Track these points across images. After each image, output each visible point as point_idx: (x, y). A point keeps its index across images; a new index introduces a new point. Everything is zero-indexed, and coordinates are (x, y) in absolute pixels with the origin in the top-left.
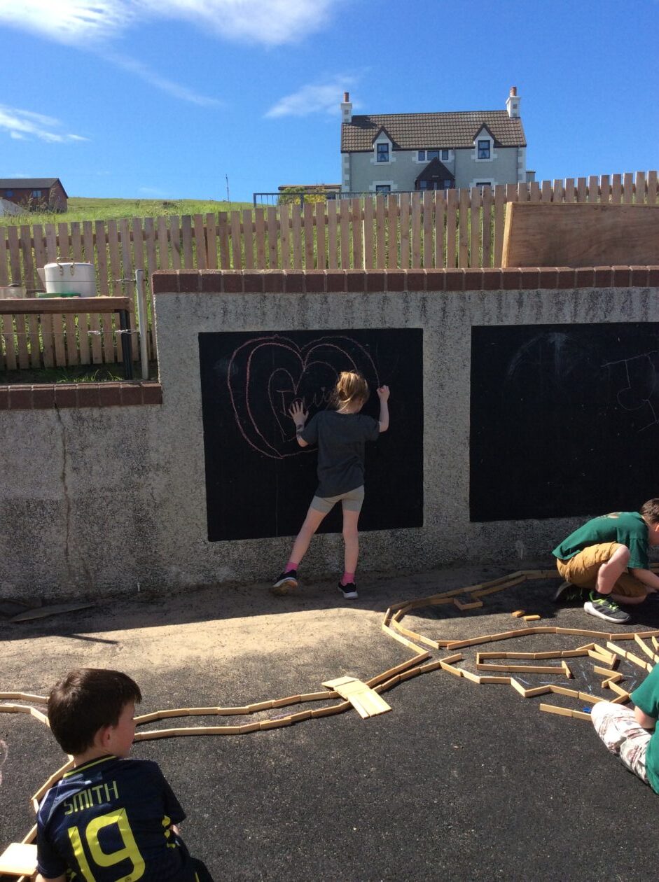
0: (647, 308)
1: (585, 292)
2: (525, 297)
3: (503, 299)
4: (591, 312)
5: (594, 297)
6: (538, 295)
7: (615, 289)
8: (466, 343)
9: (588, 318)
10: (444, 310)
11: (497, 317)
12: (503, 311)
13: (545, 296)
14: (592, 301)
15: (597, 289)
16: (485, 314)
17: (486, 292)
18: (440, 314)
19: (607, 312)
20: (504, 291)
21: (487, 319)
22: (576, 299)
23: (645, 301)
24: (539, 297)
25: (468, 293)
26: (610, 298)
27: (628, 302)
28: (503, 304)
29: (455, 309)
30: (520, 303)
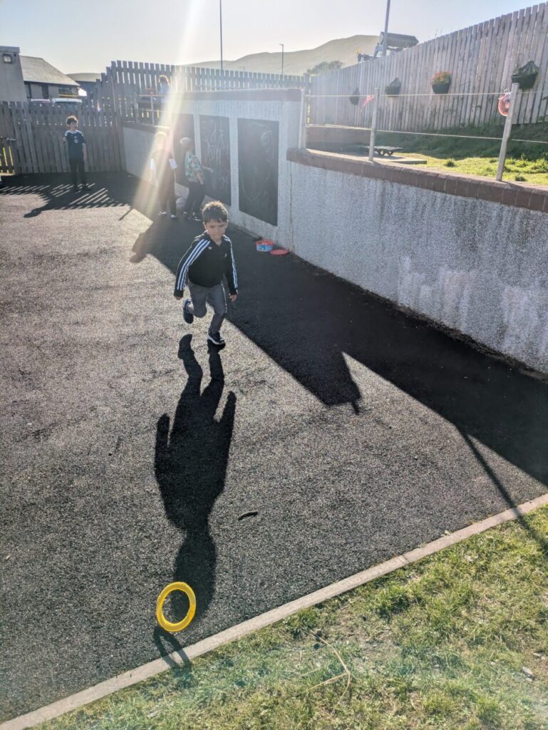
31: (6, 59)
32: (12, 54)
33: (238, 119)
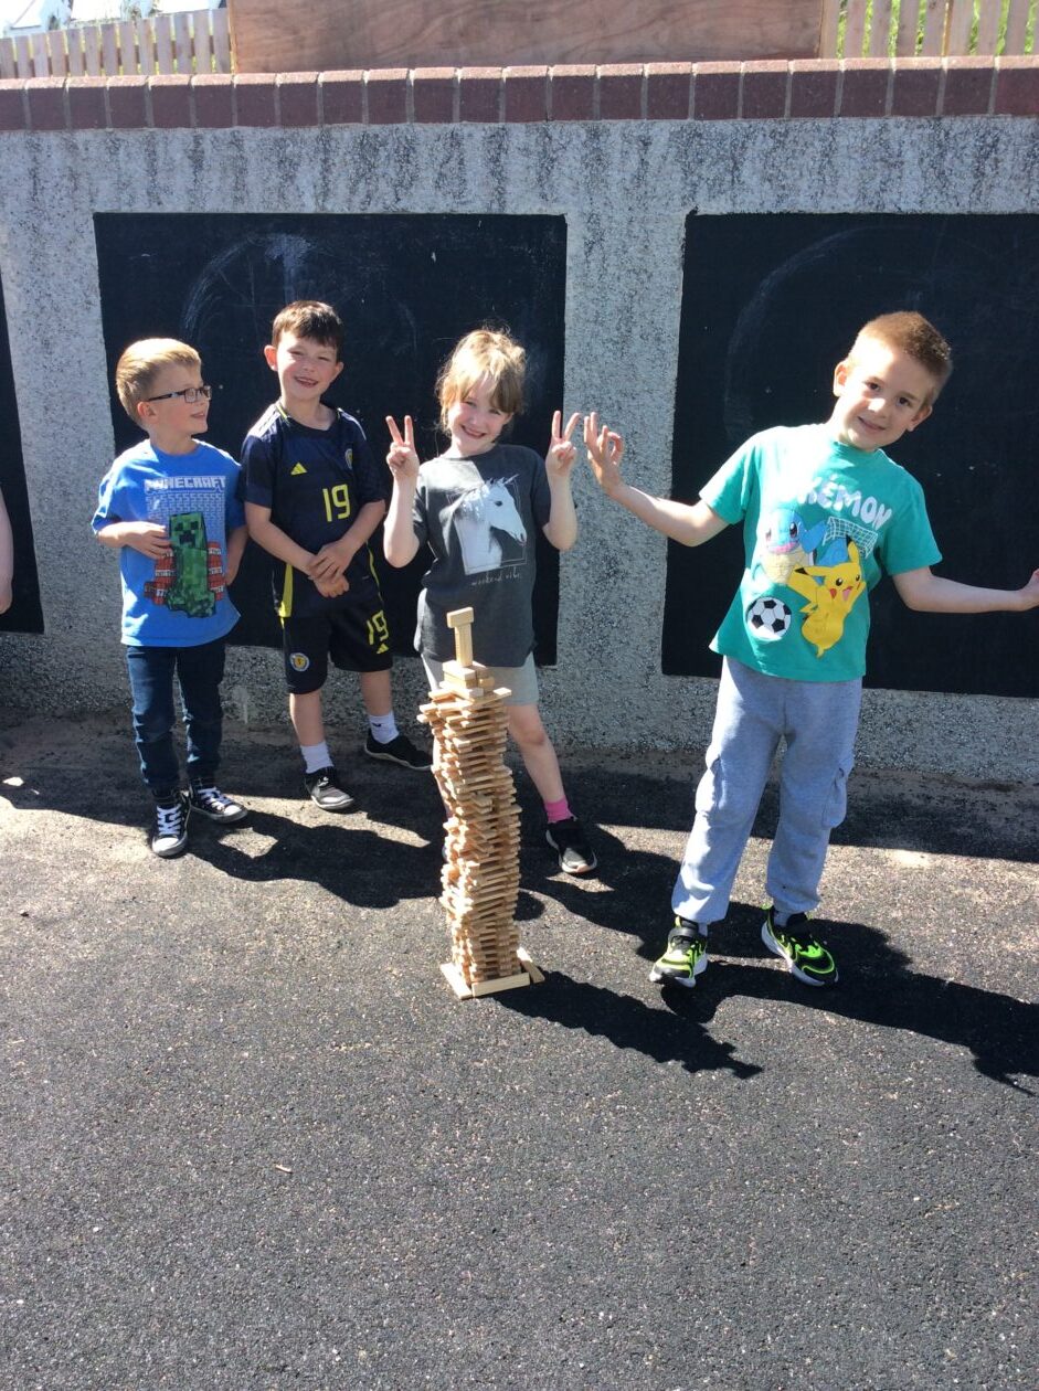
0: (502, 179)
1: (346, 135)
2: (207, 145)
3: (160, 149)
4: (361, 185)
5: (367, 148)
6: (237, 143)
7: (418, 127)
8: (87, 252)
9: (357, 200)
10: (34, 174)
11: (149, 193)
12: (161, 179)
13: (253, 145)
14: (363, 157)
15: (376, 128)
16: (122, 186)
17: (120, 134)
18: (28, 185)
19: (400, 185)
20: (159, 133)
21: (125, 197)
22: (326, 151)
23: (496, 160)
24: (240, 148)
25: (82, 136)
26: (407, 152)
27: (453, 163)
28: (160, 164)
29: (57, 174)
30: (197, 161)
33: (695, 222)
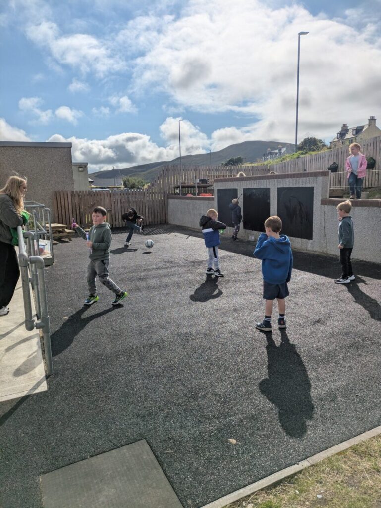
4: (258, 185)
7: (261, 180)
13: (252, 182)
27: (264, 183)
30: (249, 183)
31: (80, 169)
32: (84, 167)
33: (278, 188)
